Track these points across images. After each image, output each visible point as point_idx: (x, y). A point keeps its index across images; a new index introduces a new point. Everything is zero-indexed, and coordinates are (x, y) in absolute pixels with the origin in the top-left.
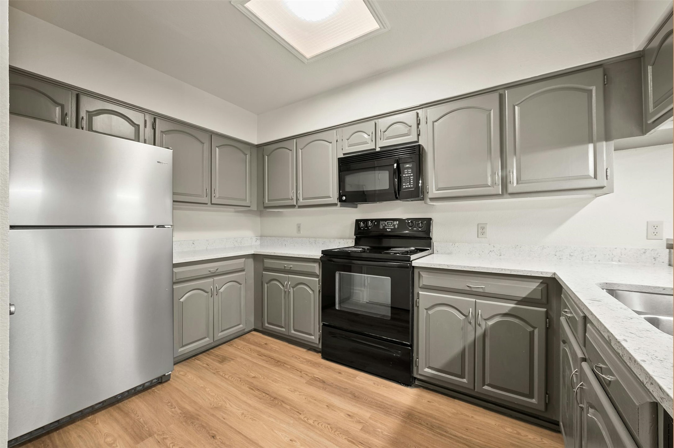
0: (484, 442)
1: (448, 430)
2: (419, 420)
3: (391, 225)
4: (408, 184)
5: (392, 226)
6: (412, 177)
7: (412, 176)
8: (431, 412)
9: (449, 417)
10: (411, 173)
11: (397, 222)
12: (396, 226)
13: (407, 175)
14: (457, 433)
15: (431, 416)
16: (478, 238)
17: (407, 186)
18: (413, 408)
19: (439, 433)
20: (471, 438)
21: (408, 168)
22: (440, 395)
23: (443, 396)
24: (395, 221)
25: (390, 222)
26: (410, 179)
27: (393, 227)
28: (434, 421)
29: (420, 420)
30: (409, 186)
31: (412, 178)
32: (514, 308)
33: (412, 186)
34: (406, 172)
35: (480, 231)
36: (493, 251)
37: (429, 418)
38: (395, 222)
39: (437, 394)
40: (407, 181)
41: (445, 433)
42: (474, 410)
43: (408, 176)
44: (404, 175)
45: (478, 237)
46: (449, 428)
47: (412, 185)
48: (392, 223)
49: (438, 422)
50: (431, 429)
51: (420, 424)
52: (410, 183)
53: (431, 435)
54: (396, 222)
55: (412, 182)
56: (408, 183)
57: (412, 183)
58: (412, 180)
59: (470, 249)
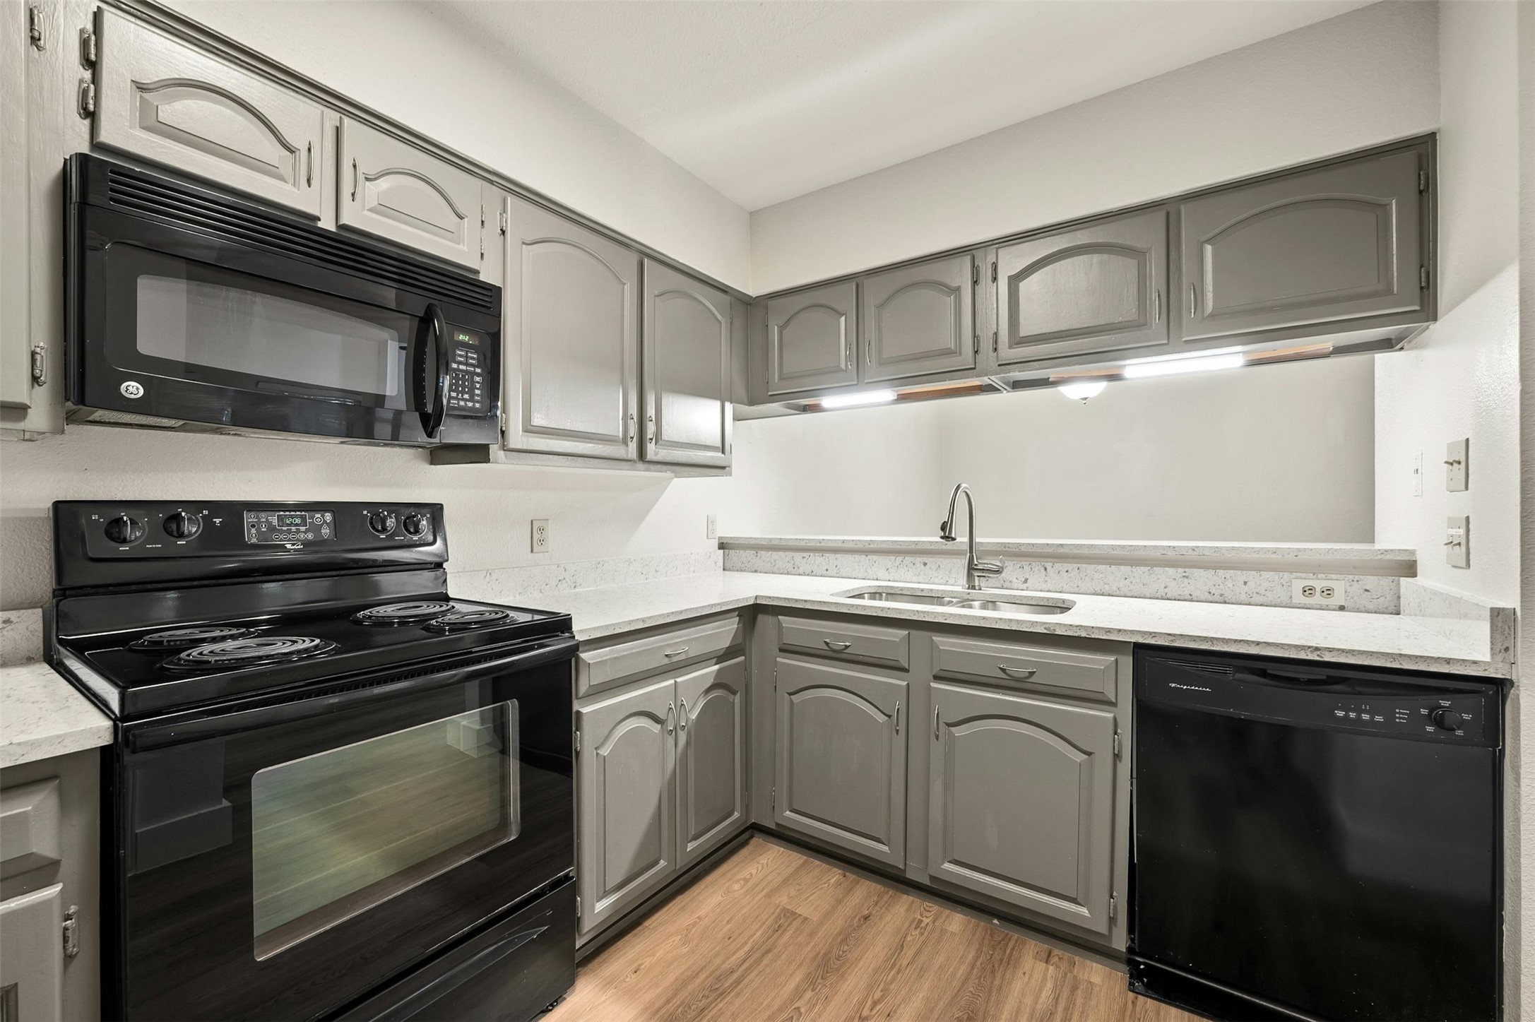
0: (760, 927)
1: (726, 966)
2: (690, 1008)
3: (303, 529)
4: (466, 396)
5: (305, 532)
6: (478, 379)
7: (478, 375)
8: (672, 977)
9: (692, 951)
10: (478, 367)
11: (328, 517)
12: (326, 531)
13: (462, 367)
14: (737, 955)
15: (682, 984)
16: (532, 554)
17: (462, 403)
18: (646, 1009)
19: (732, 984)
20: (752, 940)
21: (464, 345)
22: (620, 944)
23: (626, 938)
24: (317, 511)
25: (292, 517)
26: (473, 382)
27: (310, 536)
28: (698, 981)
29: (693, 1007)
30: (470, 404)
31: (478, 382)
32: (719, 670)
33: (477, 405)
34: (460, 356)
35: (536, 537)
36: (564, 579)
37: (691, 987)
38: (318, 515)
39: (613, 948)
40: (464, 386)
41: (735, 976)
42: (683, 908)
43: (467, 372)
44: (455, 366)
45: (532, 551)
46: (724, 962)
47: (478, 402)
48: (303, 518)
49: (702, 976)
50: (722, 994)
51: (703, 1010)
52: (472, 395)
53: (738, 1002)
54: (323, 516)
55: (477, 392)
56: (467, 393)
57: (478, 395)
58: (478, 386)
59: (523, 581)
